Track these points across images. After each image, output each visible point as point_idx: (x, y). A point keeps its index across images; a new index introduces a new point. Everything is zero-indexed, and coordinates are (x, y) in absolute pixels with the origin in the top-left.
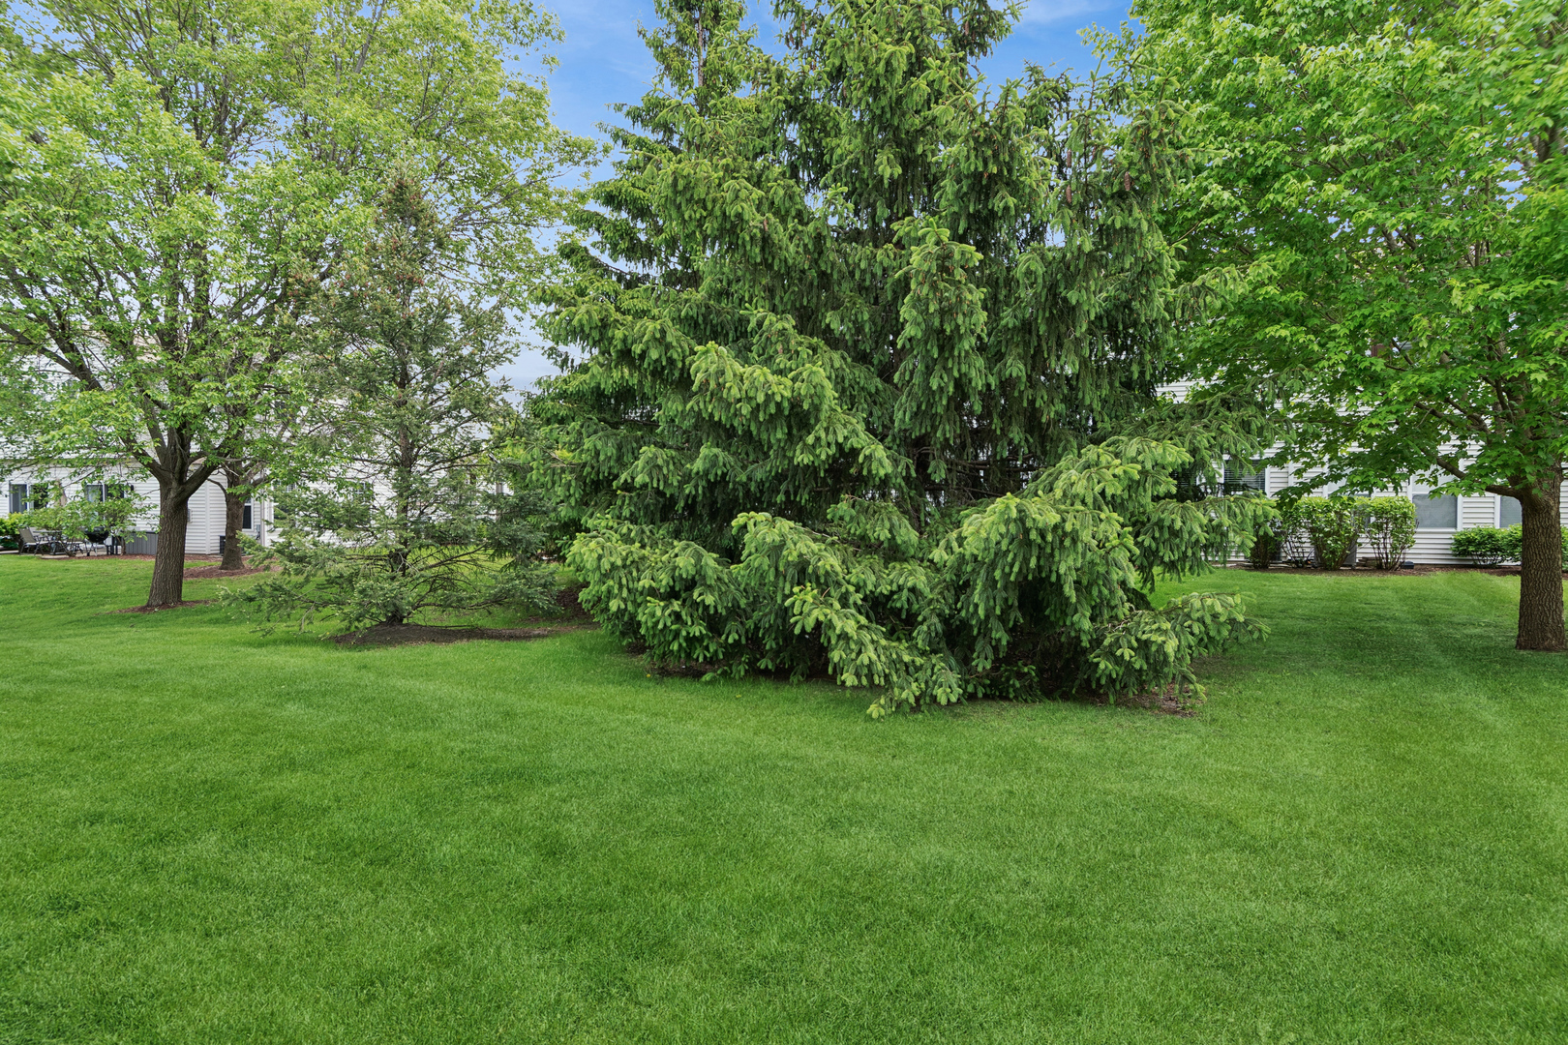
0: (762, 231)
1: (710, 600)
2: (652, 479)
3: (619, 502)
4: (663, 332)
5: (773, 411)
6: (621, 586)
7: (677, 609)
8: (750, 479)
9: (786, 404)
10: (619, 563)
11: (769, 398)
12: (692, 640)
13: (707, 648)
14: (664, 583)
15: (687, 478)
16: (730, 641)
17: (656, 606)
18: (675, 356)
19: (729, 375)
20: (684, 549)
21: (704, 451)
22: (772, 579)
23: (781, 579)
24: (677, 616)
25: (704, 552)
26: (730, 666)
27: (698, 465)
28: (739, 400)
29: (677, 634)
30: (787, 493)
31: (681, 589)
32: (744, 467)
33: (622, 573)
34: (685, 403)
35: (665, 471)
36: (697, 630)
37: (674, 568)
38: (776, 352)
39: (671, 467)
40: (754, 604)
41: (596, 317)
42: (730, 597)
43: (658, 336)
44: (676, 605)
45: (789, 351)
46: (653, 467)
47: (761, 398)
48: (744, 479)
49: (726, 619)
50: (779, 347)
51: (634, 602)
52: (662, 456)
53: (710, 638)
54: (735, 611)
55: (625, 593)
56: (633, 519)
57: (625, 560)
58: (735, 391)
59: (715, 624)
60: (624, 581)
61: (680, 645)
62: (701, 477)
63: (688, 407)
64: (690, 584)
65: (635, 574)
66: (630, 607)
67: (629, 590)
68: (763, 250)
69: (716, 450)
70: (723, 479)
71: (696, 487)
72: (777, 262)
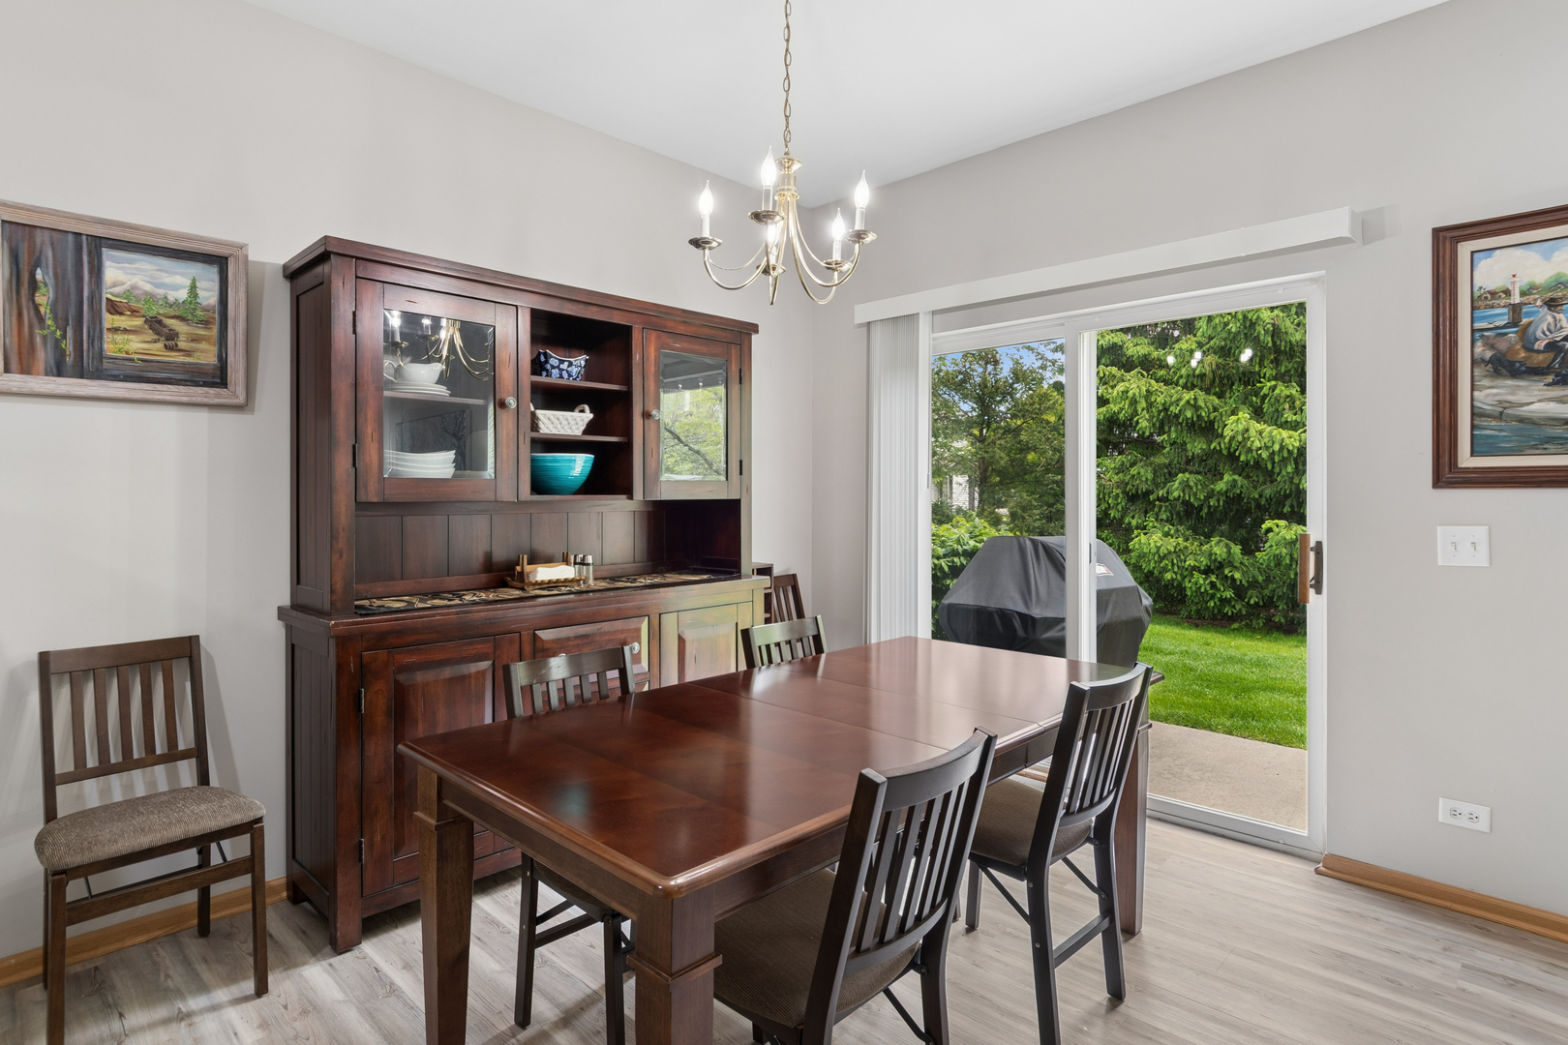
0: (1273, 325)
1: (1237, 575)
2: (1184, 494)
3: (1156, 509)
4: (1195, 399)
5: (1286, 455)
6: (1173, 564)
7: (1214, 579)
8: (1261, 496)
9: (1296, 451)
10: (1173, 550)
11: (1282, 448)
12: (1224, 601)
13: (1234, 607)
14: (1204, 563)
15: (1211, 495)
16: (1252, 602)
17: (1197, 577)
18: (1203, 414)
19: (1252, 432)
20: (1218, 543)
21: (1226, 477)
22: (1288, 562)
23: (1294, 563)
24: (1213, 585)
25: (1232, 545)
26: (1251, 620)
27: (1221, 486)
28: (1260, 449)
29: (1213, 597)
30: (1292, 506)
31: (1215, 568)
32: (1255, 487)
33: (1174, 556)
34: (1209, 443)
35: (1195, 490)
36: (1229, 594)
37: (1211, 555)
38: (1284, 409)
39: (1199, 487)
40: (1268, 580)
41: (1144, 389)
42: (1251, 575)
43: (1192, 402)
44: (1213, 578)
45: (1294, 408)
46: (1186, 486)
47: (1276, 447)
48: (1257, 496)
49: (1248, 589)
50: (1287, 406)
51: (1181, 574)
52: (1192, 479)
53: (1236, 601)
54: (1254, 584)
55: (1176, 569)
56: (1169, 521)
57: (1175, 548)
58: (1257, 444)
59: (1240, 591)
60: (1175, 561)
61: (1215, 603)
62: (1222, 494)
63: (1212, 447)
64: (1221, 566)
65: (1182, 557)
66: (1179, 578)
67: (1178, 567)
68: (1272, 336)
69: (1236, 477)
70: (1239, 497)
71: (1218, 500)
72: (1283, 343)
